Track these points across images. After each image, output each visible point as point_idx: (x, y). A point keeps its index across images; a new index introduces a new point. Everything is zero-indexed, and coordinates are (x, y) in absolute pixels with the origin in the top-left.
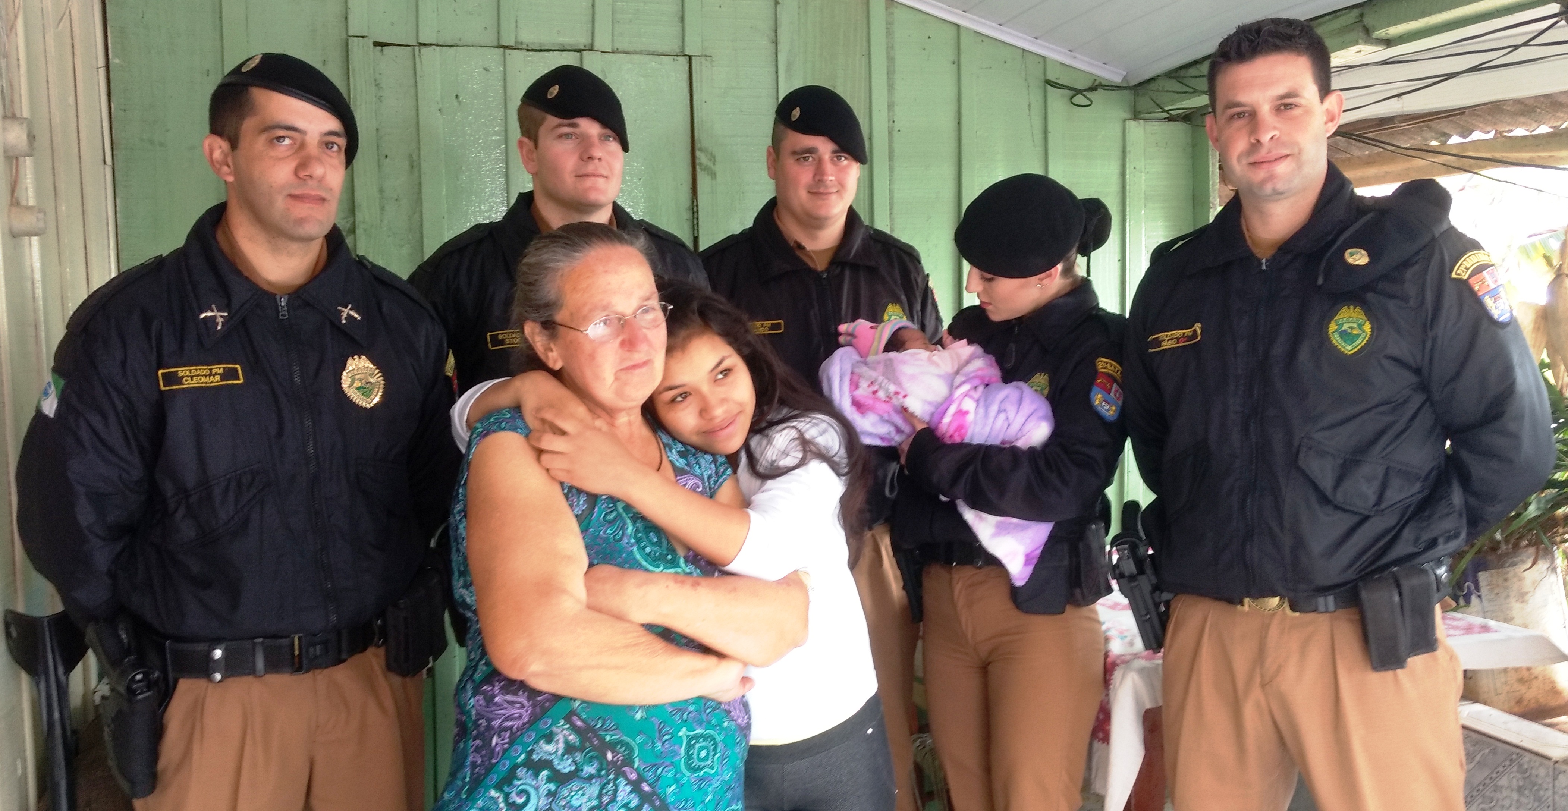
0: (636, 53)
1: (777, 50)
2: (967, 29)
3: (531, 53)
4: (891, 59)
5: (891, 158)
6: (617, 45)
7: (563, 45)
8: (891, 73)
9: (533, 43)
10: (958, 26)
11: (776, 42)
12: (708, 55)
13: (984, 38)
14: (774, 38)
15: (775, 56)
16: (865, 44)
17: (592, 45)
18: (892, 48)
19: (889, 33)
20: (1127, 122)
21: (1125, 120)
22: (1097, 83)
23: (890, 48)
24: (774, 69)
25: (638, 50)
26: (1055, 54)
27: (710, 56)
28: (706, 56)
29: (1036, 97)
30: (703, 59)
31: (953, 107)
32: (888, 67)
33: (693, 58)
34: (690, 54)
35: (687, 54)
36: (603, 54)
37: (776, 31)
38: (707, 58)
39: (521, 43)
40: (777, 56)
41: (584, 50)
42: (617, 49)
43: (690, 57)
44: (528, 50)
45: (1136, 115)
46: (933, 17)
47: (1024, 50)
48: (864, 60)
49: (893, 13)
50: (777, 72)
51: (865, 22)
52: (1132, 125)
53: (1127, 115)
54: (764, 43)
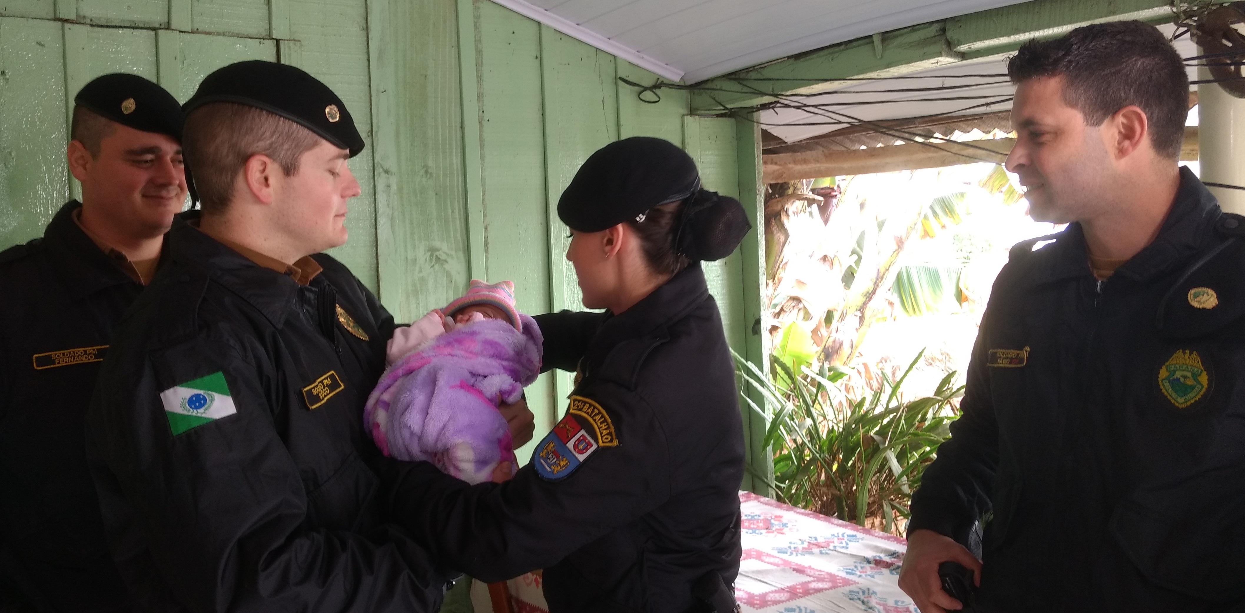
0: (218, 34)
1: (368, 37)
2: (548, 27)
3: (96, 29)
4: (479, 52)
5: (482, 147)
6: (196, 26)
7: (135, 22)
8: (479, 64)
9: (99, 19)
10: (539, 23)
11: (367, 29)
12: (296, 39)
13: (563, 36)
14: (365, 26)
15: (366, 44)
16: (454, 35)
17: (169, 23)
18: (480, 41)
19: (476, 26)
20: (685, 117)
21: (683, 116)
22: (659, 82)
23: (478, 41)
24: (366, 57)
25: (220, 31)
26: (625, 53)
27: (299, 41)
28: (294, 40)
29: (609, 92)
30: (292, 43)
31: (538, 100)
32: (477, 59)
33: (281, 41)
34: (278, 38)
35: (274, 37)
36: (181, 33)
37: (367, 20)
38: (296, 43)
39: (84, 17)
40: (368, 44)
41: (160, 29)
42: (197, 29)
43: (278, 41)
44: (92, 25)
45: (692, 111)
46: (516, 14)
47: (597, 48)
48: (454, 51)
49: (479, 8)
50: (368, 59)
51: (454, 15)
52: (689, 119)
53: (684, 111)
54: (355, 30)
